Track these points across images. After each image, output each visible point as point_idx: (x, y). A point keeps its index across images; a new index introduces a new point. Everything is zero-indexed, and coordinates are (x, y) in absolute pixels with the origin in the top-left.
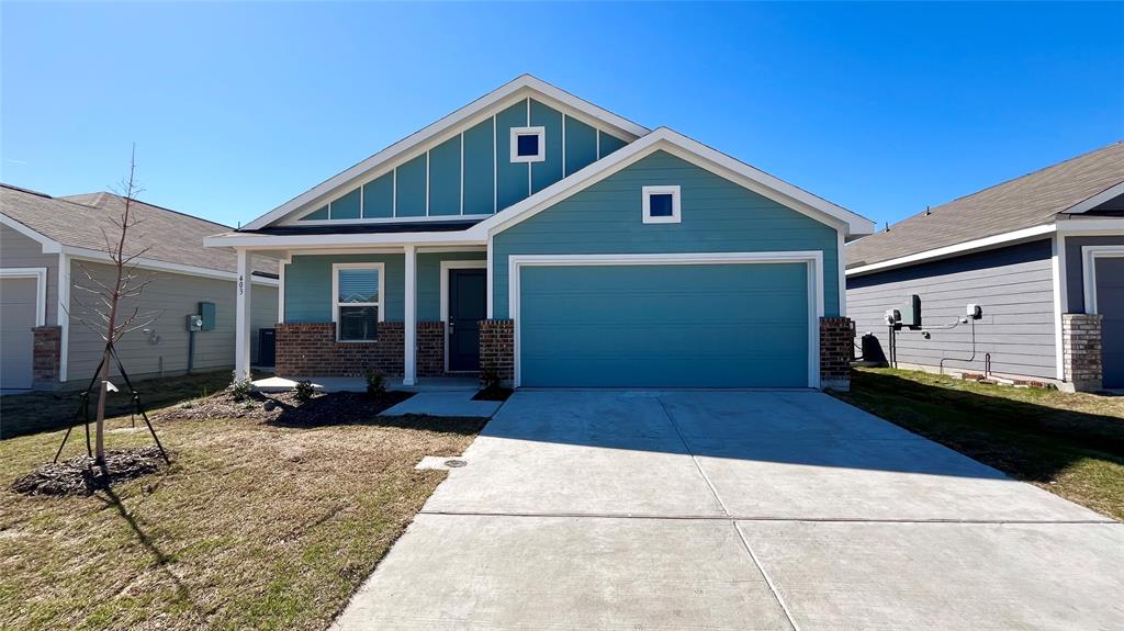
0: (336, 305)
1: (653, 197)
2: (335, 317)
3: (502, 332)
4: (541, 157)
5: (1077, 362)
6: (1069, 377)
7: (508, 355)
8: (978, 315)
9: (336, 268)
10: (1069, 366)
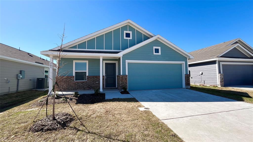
0: (74, 71)
1: (155, 49)
2: (74, 75)
3: (125, 78)
4: (131, 38)
5: (221, 82)
6: (220, 84)
7: (126, 83)
8: (202, 74)
9: (74, 62)
10: (220, 82)
